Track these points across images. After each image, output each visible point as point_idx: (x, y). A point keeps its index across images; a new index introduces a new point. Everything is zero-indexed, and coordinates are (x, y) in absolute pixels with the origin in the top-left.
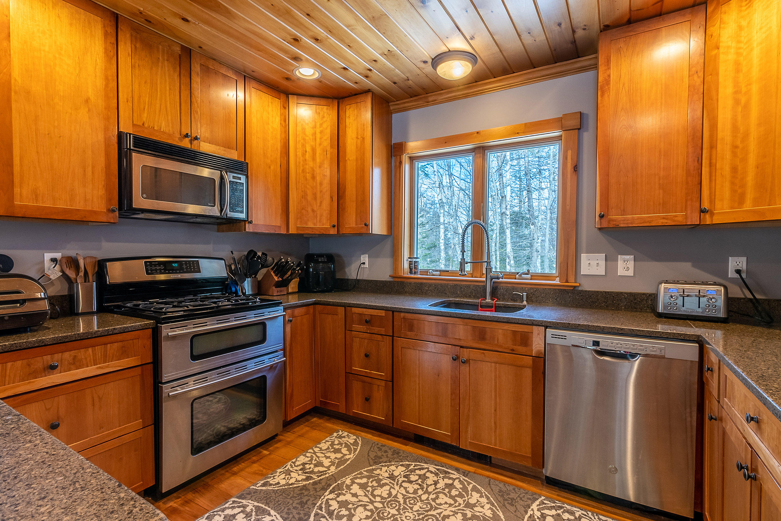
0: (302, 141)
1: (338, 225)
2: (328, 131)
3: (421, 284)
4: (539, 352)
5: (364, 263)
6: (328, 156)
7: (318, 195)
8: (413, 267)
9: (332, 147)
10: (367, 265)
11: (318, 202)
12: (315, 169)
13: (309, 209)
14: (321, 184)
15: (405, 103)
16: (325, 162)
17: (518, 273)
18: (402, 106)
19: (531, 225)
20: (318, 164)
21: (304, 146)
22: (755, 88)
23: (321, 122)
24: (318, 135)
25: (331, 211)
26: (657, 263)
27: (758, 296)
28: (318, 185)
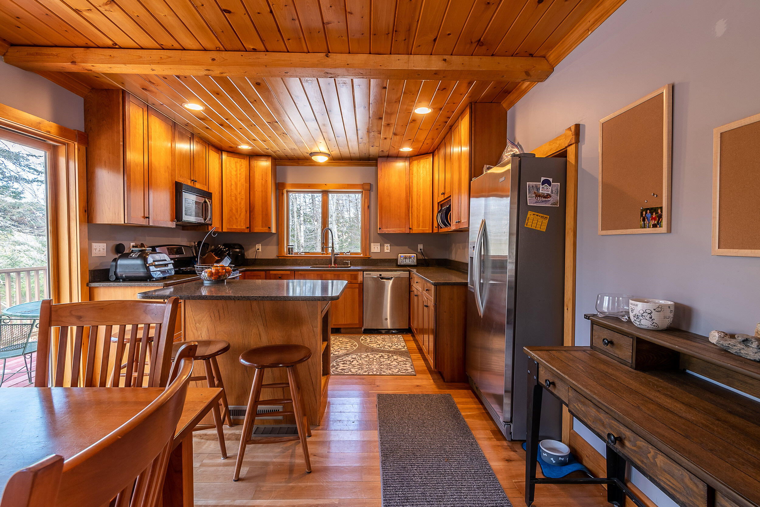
0: (230, 178)
1: (249, 228)
2: (244, 173)
3: (297, 259)
4: (361, 281)
5: (258, 249)
6: (244, 187)
7: (239, 209)
8: (290, 250)
9: (246, 182)
10: (260, 250)
11: (239, 213)
12: (237, 195)
13: (234, 218)
14: (240, 203)
15: (285, 162)
16: (243, 191)
17: (344, 253)
18: (283, 163)
19: (315, 221)
20: (239, 192)
21: (230, 181)
22: (421, 191)
23: (240, 168)
24: (238, 175)
25: (246, 219)
26: (397, 247)
27: (426, 258)
28: (239, 204)
